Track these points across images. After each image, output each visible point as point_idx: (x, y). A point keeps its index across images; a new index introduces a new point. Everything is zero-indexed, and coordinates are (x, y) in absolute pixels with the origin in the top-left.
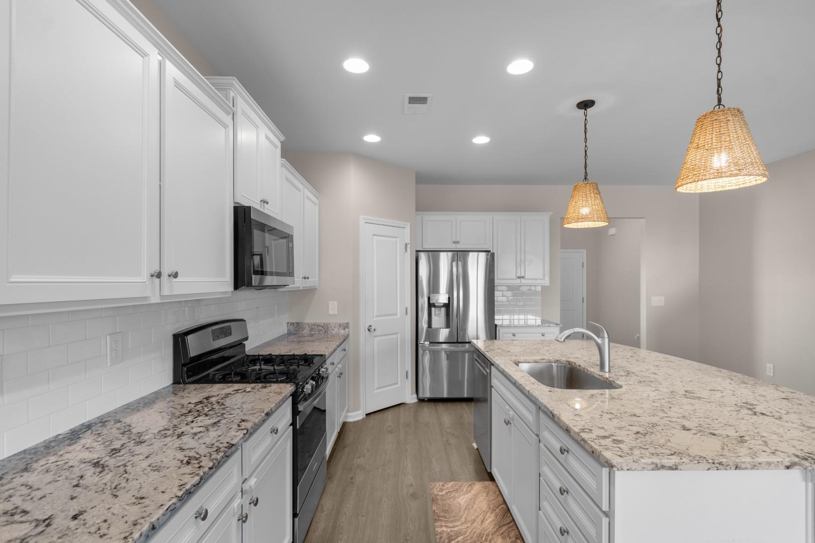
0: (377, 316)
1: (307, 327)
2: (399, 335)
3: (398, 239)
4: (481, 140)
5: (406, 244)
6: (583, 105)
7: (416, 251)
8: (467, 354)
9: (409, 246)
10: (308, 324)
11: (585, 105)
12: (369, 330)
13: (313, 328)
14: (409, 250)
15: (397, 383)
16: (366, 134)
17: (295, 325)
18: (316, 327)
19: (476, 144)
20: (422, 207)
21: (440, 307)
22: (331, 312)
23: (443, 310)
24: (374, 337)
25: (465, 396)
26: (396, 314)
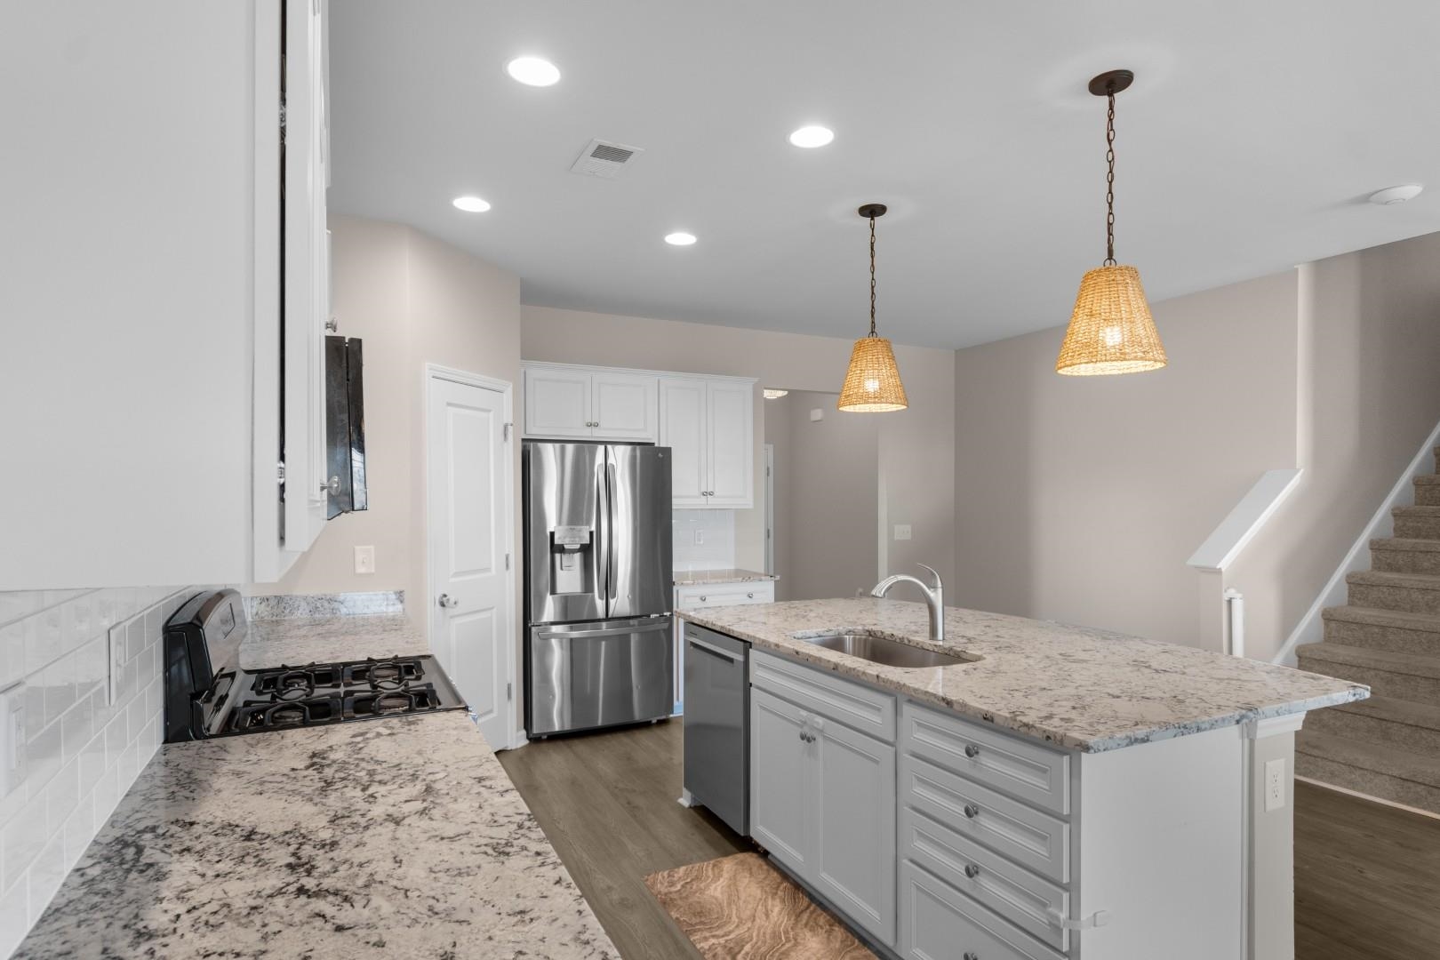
0: (456, 574)
1: (303, 604)
2: (495, 610)
3: (491, 414)
4: (681, 239)
5: (506, 427)
6: (868, 212)
7: (523, 440)
8: (603, 643)
9: (510, 429)
10: (305, 598)
11: (872, 211)
12: (443, 605)
13: (319, 605)
14: (510, 437)
15: (491, 711)
16: (459, 195)
17: (273, 602)
18: (326, 604)
19: (673, 246)
20: (533, 350)
21: (573, 551)
22: (361, 570)
23: (577, 556)
24: (451, 617)
25: (600, 723)
26: (488, 570)
